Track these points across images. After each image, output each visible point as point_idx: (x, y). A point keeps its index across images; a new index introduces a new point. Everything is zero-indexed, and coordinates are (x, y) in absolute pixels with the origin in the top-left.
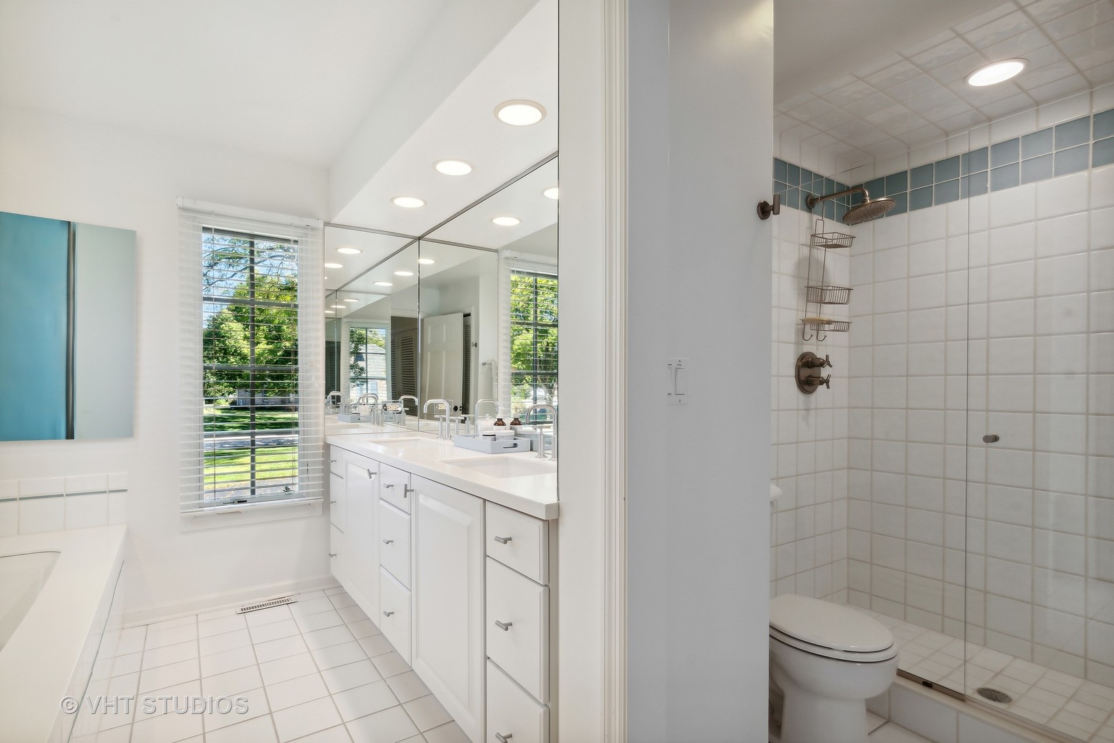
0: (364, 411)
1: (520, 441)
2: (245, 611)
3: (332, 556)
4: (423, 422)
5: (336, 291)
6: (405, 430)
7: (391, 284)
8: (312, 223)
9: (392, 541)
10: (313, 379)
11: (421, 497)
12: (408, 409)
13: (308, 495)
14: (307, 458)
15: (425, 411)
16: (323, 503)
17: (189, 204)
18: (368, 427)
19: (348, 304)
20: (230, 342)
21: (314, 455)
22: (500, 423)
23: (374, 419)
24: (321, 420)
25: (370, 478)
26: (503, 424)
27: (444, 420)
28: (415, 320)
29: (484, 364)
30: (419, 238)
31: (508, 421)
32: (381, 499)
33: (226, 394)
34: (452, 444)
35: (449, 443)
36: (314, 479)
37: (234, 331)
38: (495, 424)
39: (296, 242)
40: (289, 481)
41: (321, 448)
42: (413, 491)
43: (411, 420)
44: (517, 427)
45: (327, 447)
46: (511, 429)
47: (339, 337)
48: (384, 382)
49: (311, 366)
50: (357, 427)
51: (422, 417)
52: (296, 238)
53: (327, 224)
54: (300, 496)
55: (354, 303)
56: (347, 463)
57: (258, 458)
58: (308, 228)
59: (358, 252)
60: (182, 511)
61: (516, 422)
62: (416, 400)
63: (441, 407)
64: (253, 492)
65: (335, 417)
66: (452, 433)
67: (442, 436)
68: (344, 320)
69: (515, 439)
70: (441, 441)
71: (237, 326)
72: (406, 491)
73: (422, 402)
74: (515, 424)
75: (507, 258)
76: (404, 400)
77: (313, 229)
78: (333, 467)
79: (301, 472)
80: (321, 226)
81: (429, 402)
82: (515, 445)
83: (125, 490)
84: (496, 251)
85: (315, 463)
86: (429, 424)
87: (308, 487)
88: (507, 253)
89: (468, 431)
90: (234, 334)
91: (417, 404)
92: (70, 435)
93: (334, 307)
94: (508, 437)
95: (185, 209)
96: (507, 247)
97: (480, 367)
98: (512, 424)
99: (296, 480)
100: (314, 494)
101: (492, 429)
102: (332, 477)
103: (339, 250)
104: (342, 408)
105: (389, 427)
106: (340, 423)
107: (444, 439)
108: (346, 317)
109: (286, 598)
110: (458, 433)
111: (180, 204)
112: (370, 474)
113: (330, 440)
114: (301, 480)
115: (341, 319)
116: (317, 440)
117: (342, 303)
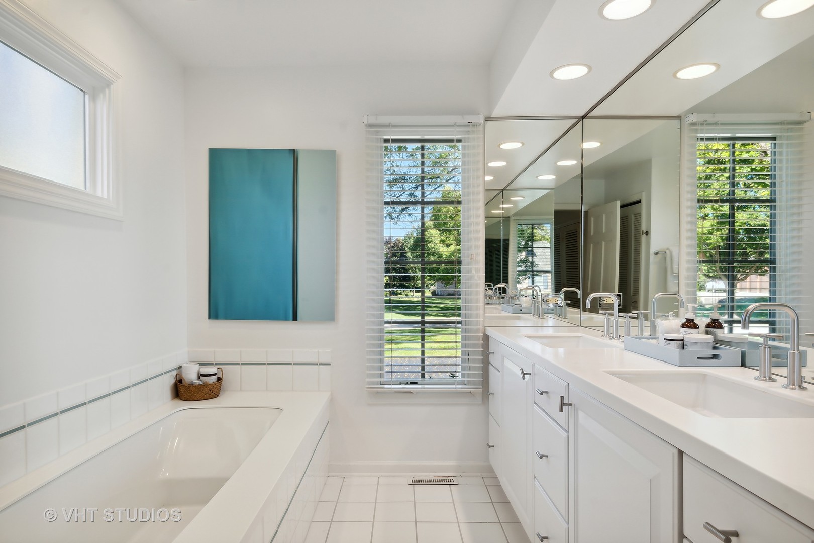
0: (525, 302)
1: (723, 351)
2: (415, 482)
3: (490, 447)
4: (586, 315)
5: (503, 190)
6: (567, 324)
7: (554, 177)
8: (473, 119)
9: (547, 456)
10: (474, 272)
11: (581, 414)
12: (569, 302)
13: (469, 383)
14: (469, 348)
15: (588, 306)
16: (483, 392)
17: (372, 120)
18: (528, 320)
19: (515, 203)
20: (431, 245)
21: (475, 346)
22: (690, 324)
23: (534, 312)
24: (481, 312)
25: (524, 379)
26: (696, 326)
27: (612, 315)
28: (578, 213)
29: (657, 253)
30: (583, 117)
31: (702, 322)
32: (535, 403)
33: (429, 285)
34: (622, 345)
35: (617, 343)
36: (475, 368)
37: (433, 236)
38: (683, 326)
39: (459, 141)
40: (452, 368)
41: (481, 339)
42: (571, 405)
43: (573, 313)
44: (718, 331)
45: (486, 338)
46: (707, 333)
47: (507, 233)
48: (549, 274)
49: (471, 259)
50: (519, 318)
51: (584, 310)
52: (459, 137)
53: (488, 119)
54: (463, 383)
55: (521, 200)
56: (503, 357)
57: (427, 345)
58: (469, 125)
59: (519, 145)
60: (368, 386)
61: (715, 324)
62: (579, 292)
63: (607, 301)
64: (423, 376)
65: (500, 307)
66: (621, 332)
67: (607, 335)
68: (513, 218)
69: (714, 348)
70: (606, 340)
71: (435, 232)
72: (563, 404)
73: (585, 295)
74: (714, 327)
75: (693, 124)
76: (566, 292)
77: (475, 125)
78: (492, 358)
79: (464, 361)
80: (482, 120)
81: (593, 295)
82: (715, 357)
83: (330, 364)
84: (679, 117)
85: (475, 353)
86: (593, 318)
87: (469, 376)
88: (693, 118)
89: (642, 330)
90: (433, 239)
91: (579, 296)
92: (295, 318)
93: (501, 206)
94: (703, 344)
95: (370, 126)
96: (692, 111)
97: (652, 257)
98: (708, 326)
99: (459, 368)
100: (474, 383)
101: (678, 332)
102: (491, 368)
103: (503, 147)
104: (507, 299)
105: (551, 321)
106: (504, 314)
107: (612, 338)
108: (515, 215)
109: (449, 478)
110: (628, 333)
111: (366, 122)
112: (524, 374)
113: (490, 332)
114: (464, 368)
115: (509, 217)
116: (477, 331)
117: (508, 202)
